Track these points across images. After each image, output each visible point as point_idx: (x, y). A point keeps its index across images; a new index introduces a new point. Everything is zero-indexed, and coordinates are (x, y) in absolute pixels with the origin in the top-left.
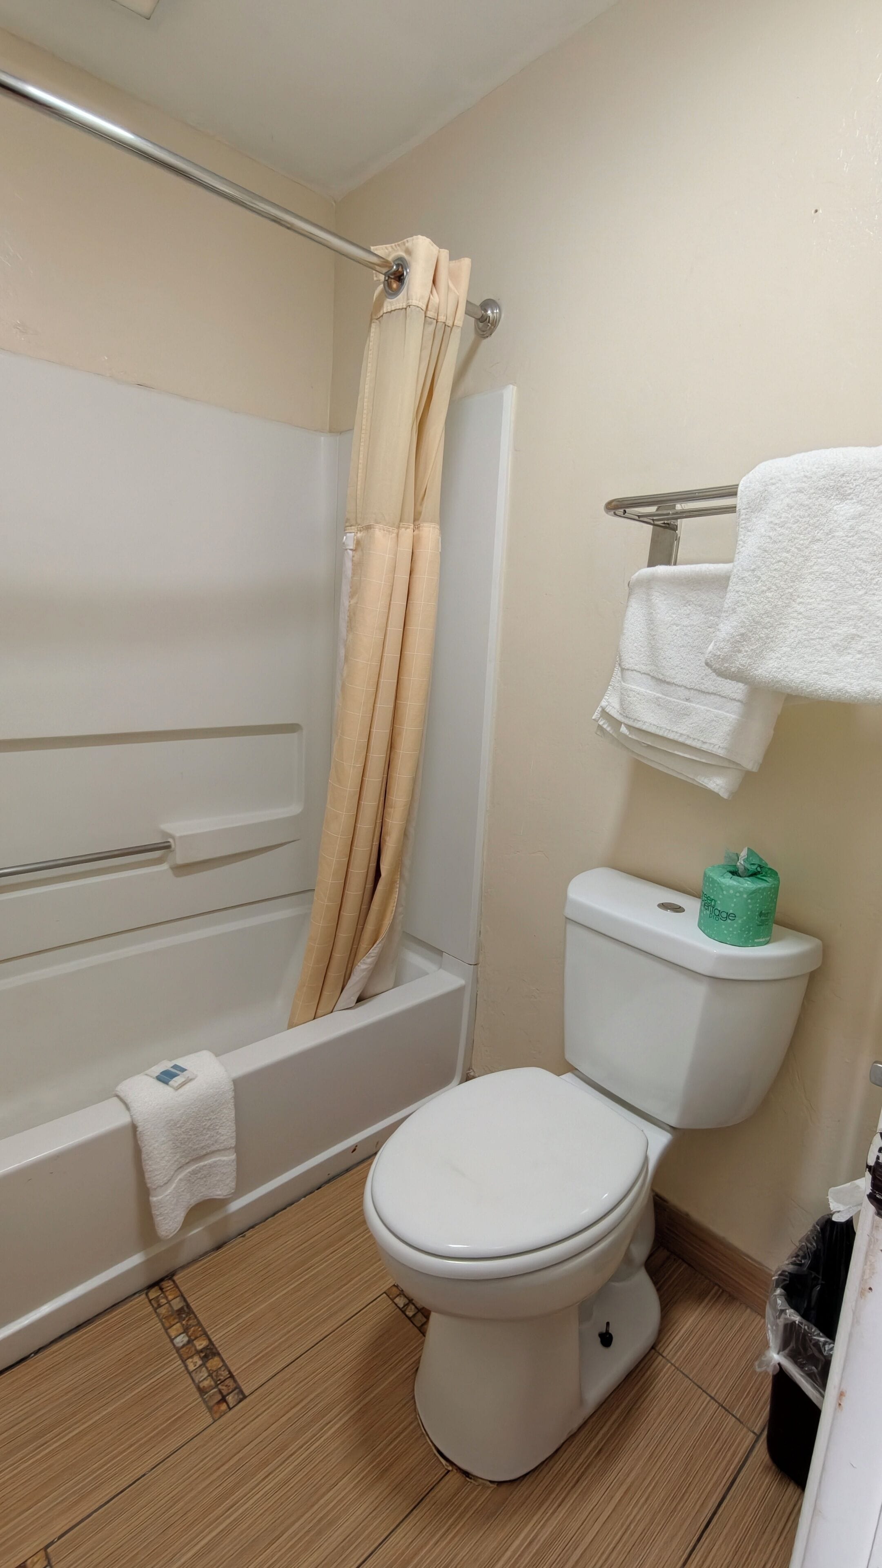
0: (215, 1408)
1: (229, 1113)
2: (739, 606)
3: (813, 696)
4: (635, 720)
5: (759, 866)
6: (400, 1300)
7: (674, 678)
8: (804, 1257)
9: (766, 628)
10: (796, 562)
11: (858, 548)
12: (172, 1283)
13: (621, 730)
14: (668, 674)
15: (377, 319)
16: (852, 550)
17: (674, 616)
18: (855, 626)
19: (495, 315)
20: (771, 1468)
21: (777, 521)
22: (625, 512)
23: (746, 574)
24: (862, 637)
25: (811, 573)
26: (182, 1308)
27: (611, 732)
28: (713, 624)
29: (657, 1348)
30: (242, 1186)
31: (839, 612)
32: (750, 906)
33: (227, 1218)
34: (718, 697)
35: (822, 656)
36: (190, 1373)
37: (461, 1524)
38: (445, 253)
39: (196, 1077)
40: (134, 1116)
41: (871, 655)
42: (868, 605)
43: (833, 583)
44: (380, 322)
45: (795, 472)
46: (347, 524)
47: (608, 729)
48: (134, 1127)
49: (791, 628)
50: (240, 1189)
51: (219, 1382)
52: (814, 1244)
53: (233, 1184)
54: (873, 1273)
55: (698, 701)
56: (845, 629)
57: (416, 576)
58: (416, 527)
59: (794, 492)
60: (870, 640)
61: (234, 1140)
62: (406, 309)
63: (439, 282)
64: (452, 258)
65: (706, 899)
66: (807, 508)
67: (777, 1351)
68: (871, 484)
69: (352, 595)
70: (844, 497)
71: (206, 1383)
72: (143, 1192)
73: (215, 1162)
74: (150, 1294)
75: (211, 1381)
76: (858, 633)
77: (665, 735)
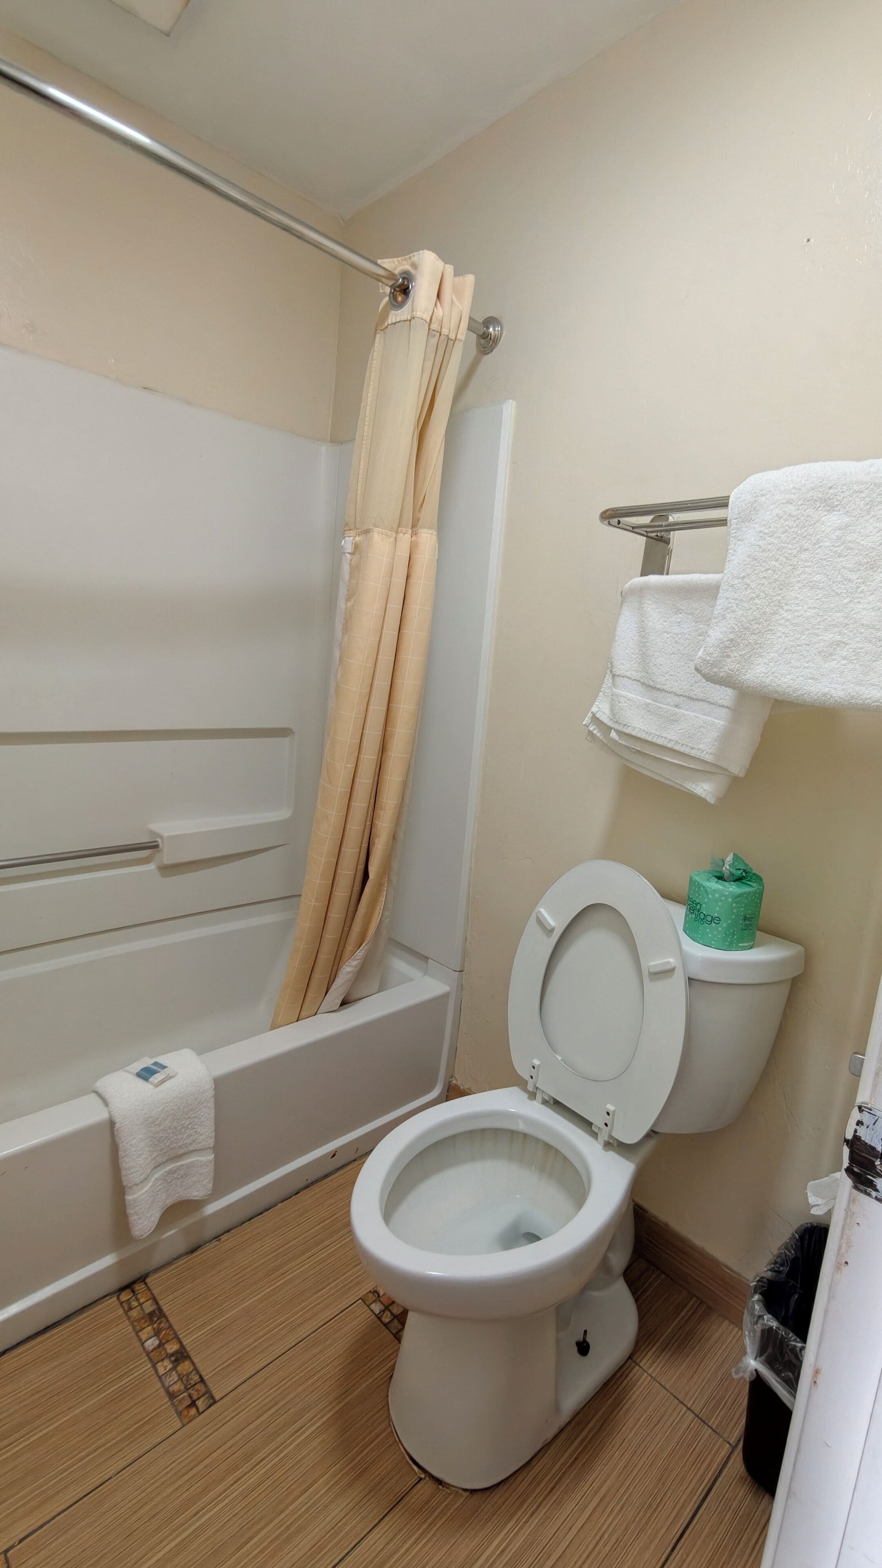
0: (185, 1413)
1: (208, 1114)
2: (728, 613)
3: (799, 702)
4: (625, 725)
5: (745, 871)
6: (376, 1306)
7: (663, 685)
8: (782, 1265)
9: (755, 634)
10: (785, 571)
11: (844, 558)
12: (144, 1286)
13: (611, 735)
14: (658, 681)
15: (382, 330)
16: (839, 560)
17: (665, 624)
18: (840, 633)
19: (497, 332)
20: (746, 1480)
21: (767, 531)
22: (619, 522)
23: (737, 581)
24: (847, 644)
25: (798, 582)
26: (154, 1311)
27: (601, 737)
28: (703, 632)
29: (634, 1359)
30: (219, 1190)
31: (825, 619)
32: (735, 911)
33: (204, 1221)
34: (707, 704)
35: (808, 662)
36: (160, 1377)
37: (432, 1532)
38: (450, 269)
39: (177, 1074)
40: (112, 1113)
41: (855, 661)
42: (853, 612)
43: (819, 592)
44: (384, 333)
45: (785, 484)
46: (346, 529)
47: (598, 735)
48: (112, 1123)
49: (779, 634)
50: (218, 1192)
51: (189, 1387)
52: (793, 1252)
53: (210, 1185)
54: (850, 1247)
55: (687, 707)
56: (832, 635)
57: (413, 580)
58: (414, 533)
59: (783, 503)
60: (854, 647)
61: (213, 1140)
62: (410, 320)
63: (443, 296)
64: (456, 274)
65: (691, 903)
66: (795, 518)
67: (754, 1357)
68: (857, 496)
69: (348, 599)
70: (831, 508)
71: (176, 1388)
72: (119, 1190)
73: (192, 1162)
74: (121, 1297)
75: (180, 1386)
76: (843, 640)
77: (654, 741)
